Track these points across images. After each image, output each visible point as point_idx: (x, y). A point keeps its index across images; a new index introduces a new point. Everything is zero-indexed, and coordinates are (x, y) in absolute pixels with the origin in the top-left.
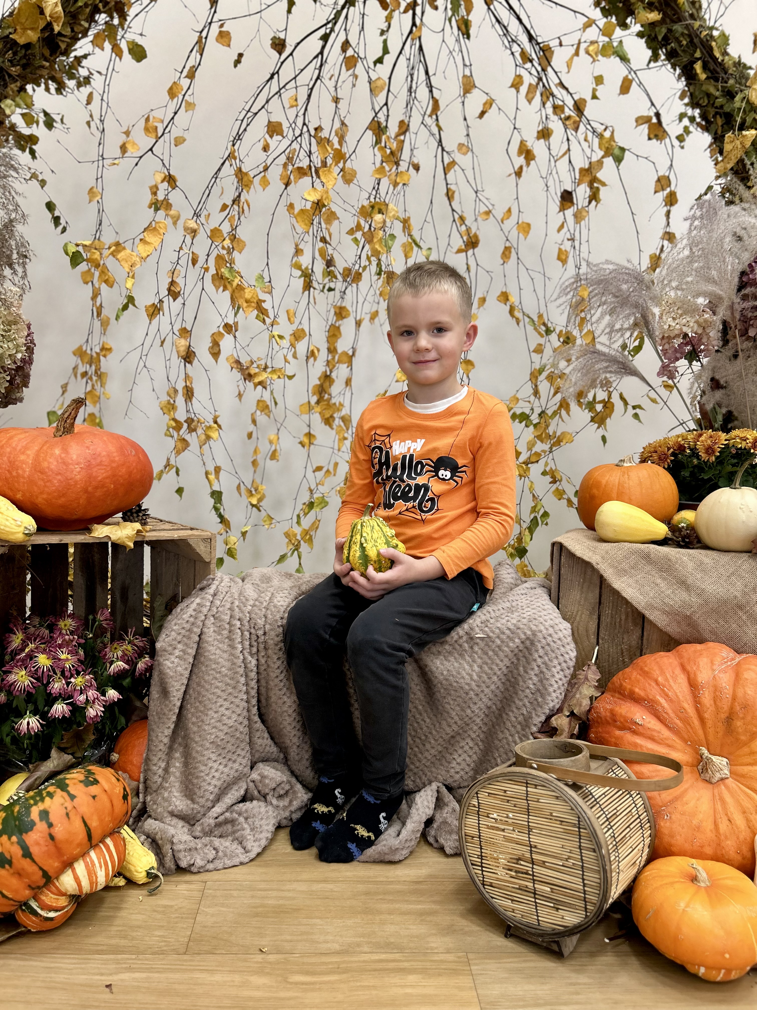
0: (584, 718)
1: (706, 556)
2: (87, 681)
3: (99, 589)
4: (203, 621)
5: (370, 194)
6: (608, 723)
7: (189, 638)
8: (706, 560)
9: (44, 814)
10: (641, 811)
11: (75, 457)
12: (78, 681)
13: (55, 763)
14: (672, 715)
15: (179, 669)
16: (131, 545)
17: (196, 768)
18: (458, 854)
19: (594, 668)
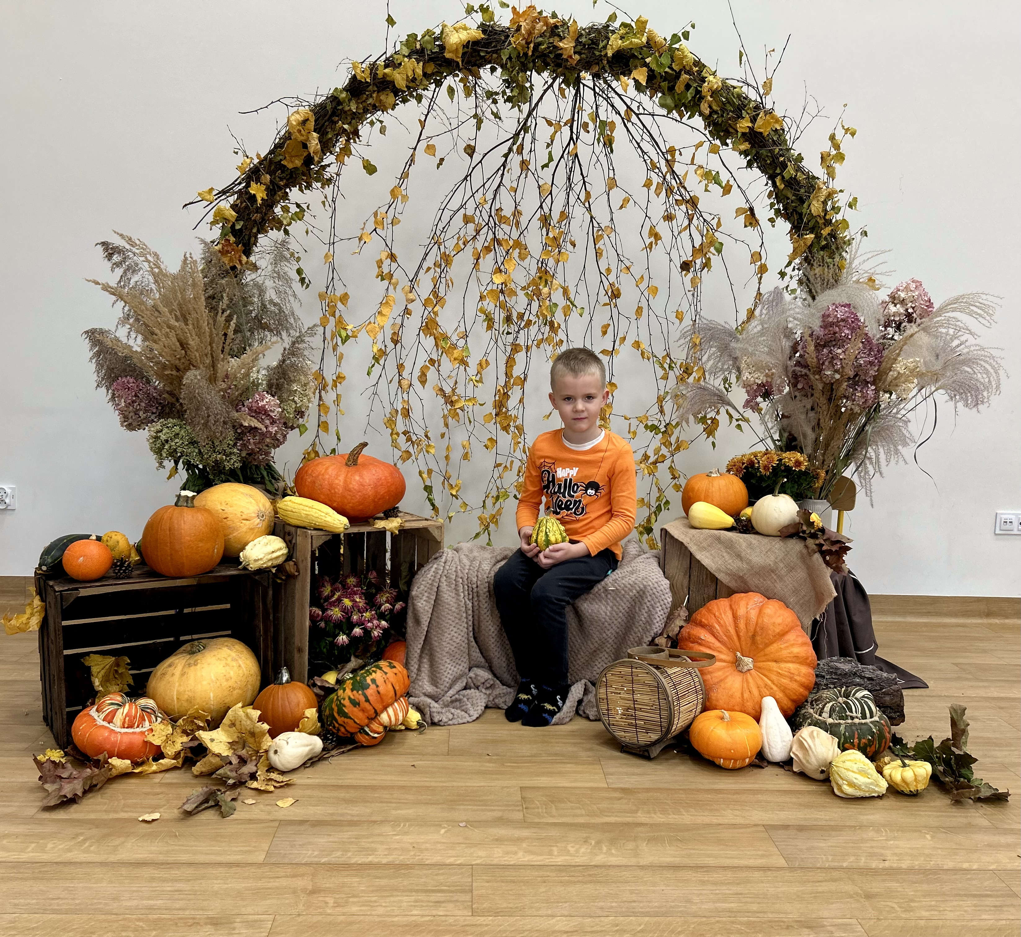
0: (675, 638)
1: (755, 539)
2: (372, 615)
3: (359, 558)
4: (440, 579)
5: (538, 261)
6: (686, 640)
7: (431, 589)
8: (754, 542)
9: (374, 681)
10: (697, 684)
11: (368, 481)
12: (367, 615)
13: (354, 663)
14: (721, 634)
15: (426, 608)
16: (397, 532)
17: (438, 667)
18: (598, 720)
19: (684, 609)
